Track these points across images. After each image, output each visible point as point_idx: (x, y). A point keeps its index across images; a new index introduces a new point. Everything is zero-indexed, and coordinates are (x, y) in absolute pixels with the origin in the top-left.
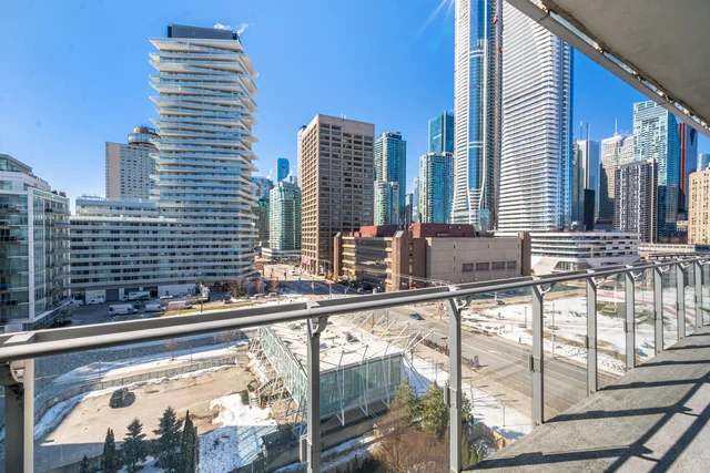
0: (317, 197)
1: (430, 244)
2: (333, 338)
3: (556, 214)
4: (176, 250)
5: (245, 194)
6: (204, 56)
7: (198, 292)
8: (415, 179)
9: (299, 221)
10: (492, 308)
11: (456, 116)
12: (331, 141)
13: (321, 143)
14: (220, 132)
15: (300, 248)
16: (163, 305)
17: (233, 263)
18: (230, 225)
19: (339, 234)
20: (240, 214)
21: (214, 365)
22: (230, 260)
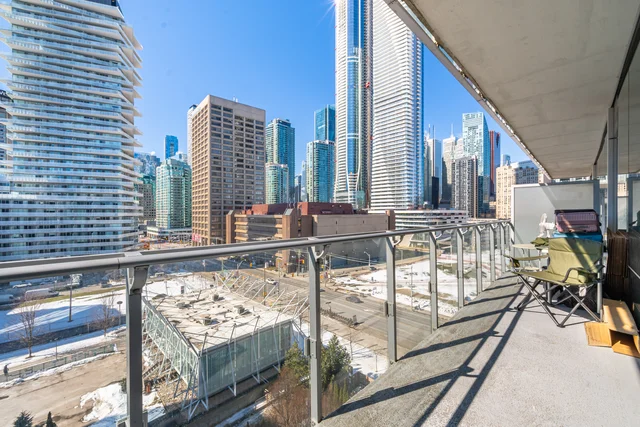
0: (208, 176)
1: (316, 220)
2: (224, 313)
3: (413, 196)
4: (35, 231)
5: (126, 170)
6: (74, 17)
8: (303, 163)
9: (189, 199)
10: (366, 273)
11: (337, 110)
12: (222, 122)
13: (212, 123)
14: (95, 102)
15: (190, 226)
16: (16, 295)
17: (111, 244)
18: (108, 203)
19: (231, 212)
20: (120, 191)
21: (87, 355)
22: (108, 240)
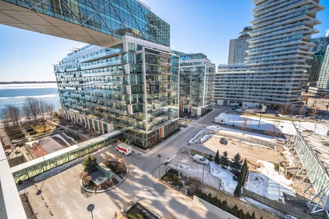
4: (252, 86)
7: (260, 107)
16: (243, 110)
20: (296, 65)
21: (262, 144)
22: (283, 93)
